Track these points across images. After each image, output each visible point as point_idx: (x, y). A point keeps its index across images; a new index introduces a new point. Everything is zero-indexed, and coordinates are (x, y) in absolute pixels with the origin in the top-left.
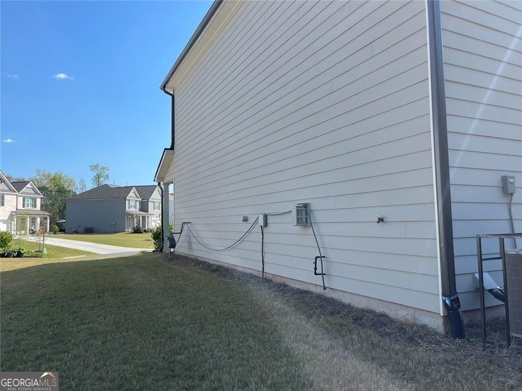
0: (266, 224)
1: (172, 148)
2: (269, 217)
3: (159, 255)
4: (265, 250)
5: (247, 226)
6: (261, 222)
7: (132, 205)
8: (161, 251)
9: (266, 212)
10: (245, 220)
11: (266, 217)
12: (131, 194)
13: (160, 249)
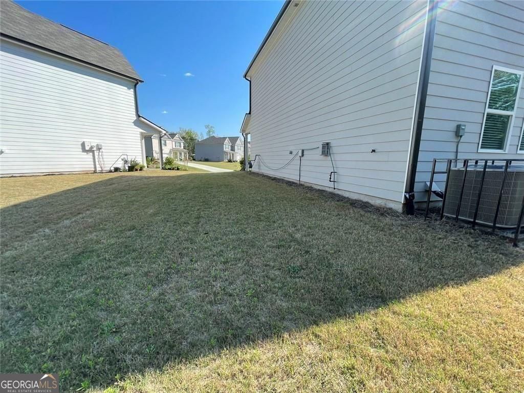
0: (303, 155)
1: (250, 113)
2: (305, 151)
3: (243, 172)
4: (301, 169)
5: (291, 156)
6: (300, 154)
7: (227, 147)
8: (244, 170)
9: (303, 148)
10: (291, 153)
11: (303, 151)
12: (226, 141)
13: (243, 169)
